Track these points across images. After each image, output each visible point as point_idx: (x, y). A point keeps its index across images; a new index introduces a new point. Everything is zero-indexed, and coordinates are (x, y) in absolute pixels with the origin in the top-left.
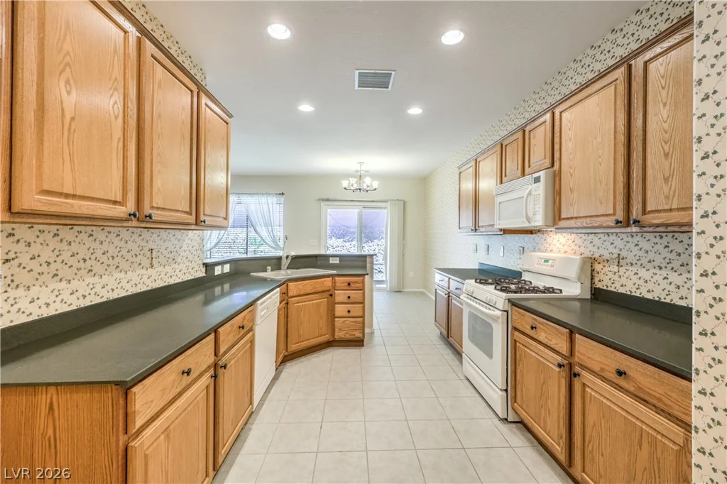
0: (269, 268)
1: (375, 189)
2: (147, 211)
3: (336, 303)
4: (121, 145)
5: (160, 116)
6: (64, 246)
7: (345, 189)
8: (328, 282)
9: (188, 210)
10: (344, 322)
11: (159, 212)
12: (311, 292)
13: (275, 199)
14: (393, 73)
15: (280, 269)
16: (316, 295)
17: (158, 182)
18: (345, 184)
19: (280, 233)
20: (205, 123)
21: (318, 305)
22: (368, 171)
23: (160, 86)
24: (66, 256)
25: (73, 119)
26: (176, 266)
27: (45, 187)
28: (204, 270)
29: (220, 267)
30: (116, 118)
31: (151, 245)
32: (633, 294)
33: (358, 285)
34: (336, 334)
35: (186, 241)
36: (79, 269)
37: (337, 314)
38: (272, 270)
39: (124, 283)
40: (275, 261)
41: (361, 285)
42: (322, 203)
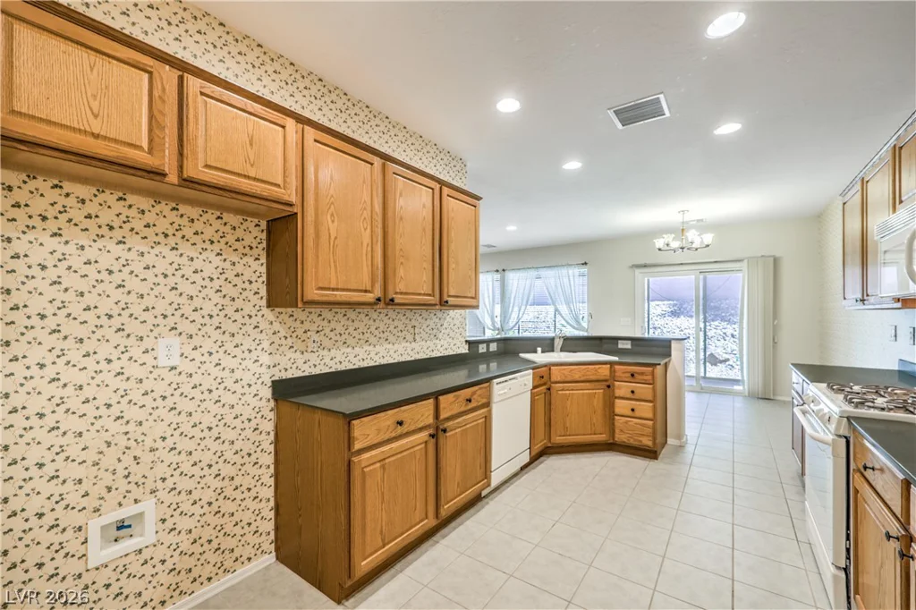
0: (539, 349)
1: (708, 246)
2: (391, 295)
3: (616, 398)
4: (369, 249)
5: (401, 219)
6: (350, 323)
7: (660, 250)
8: (605, 371)
9: (430, 292)
10: (627, 422)
11: (399, 296)
12: (579, 379)
13: (577, 271)
14: (661, 96)
15: (553, 351)
16: (588, 384)
17: (401, 272)
18: (659, 243)
19: (584, 310)
20: (448, 212)
21: (591, 396)
22: (702, 220)
23: (401, 195)
24: (351, 329)
25: (336, 238)
26: (438, 341)
27: (321, 285)
28: (467, 347)
29: (485, 345)
30: (365, 229)
31: (413, 323)
33: (645, 378)
34: (617, 436)
35: (448, 319)
36: (359, 339)
37: (617, 410)
38: (543, 352)
39: (392, 352)
40: (549, 342)
41: (649, 377)
42: (638, 271)
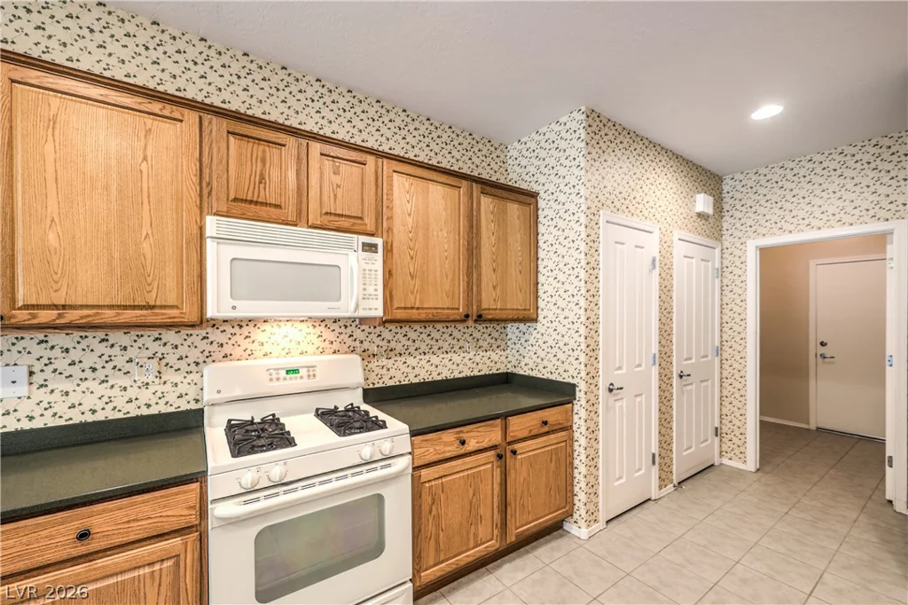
32: (403, 383)
